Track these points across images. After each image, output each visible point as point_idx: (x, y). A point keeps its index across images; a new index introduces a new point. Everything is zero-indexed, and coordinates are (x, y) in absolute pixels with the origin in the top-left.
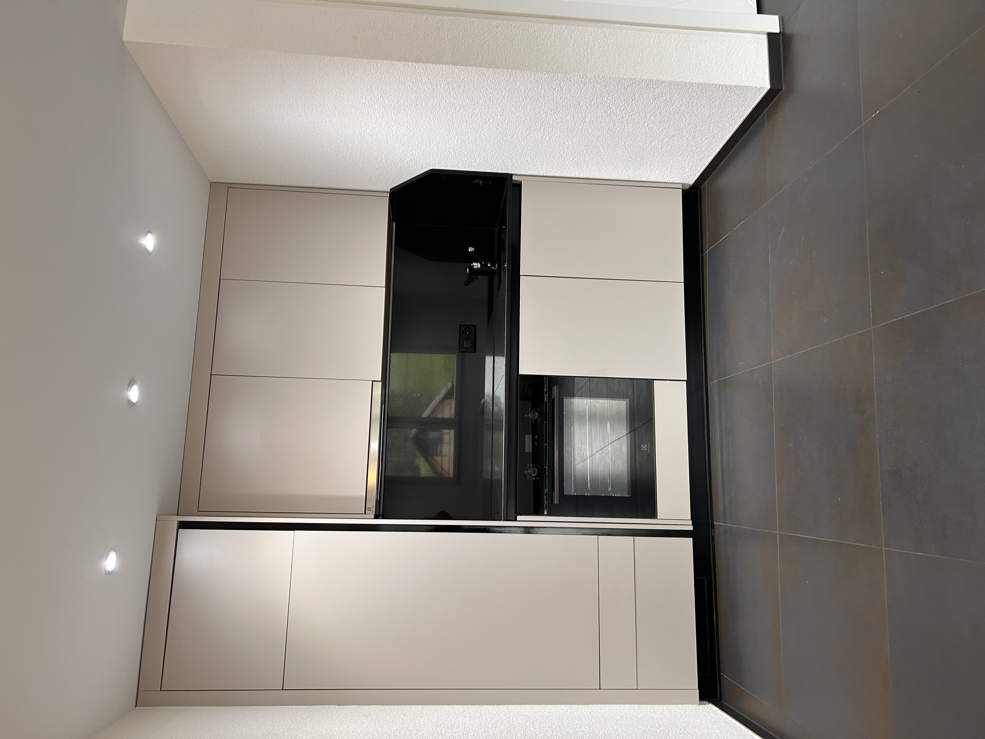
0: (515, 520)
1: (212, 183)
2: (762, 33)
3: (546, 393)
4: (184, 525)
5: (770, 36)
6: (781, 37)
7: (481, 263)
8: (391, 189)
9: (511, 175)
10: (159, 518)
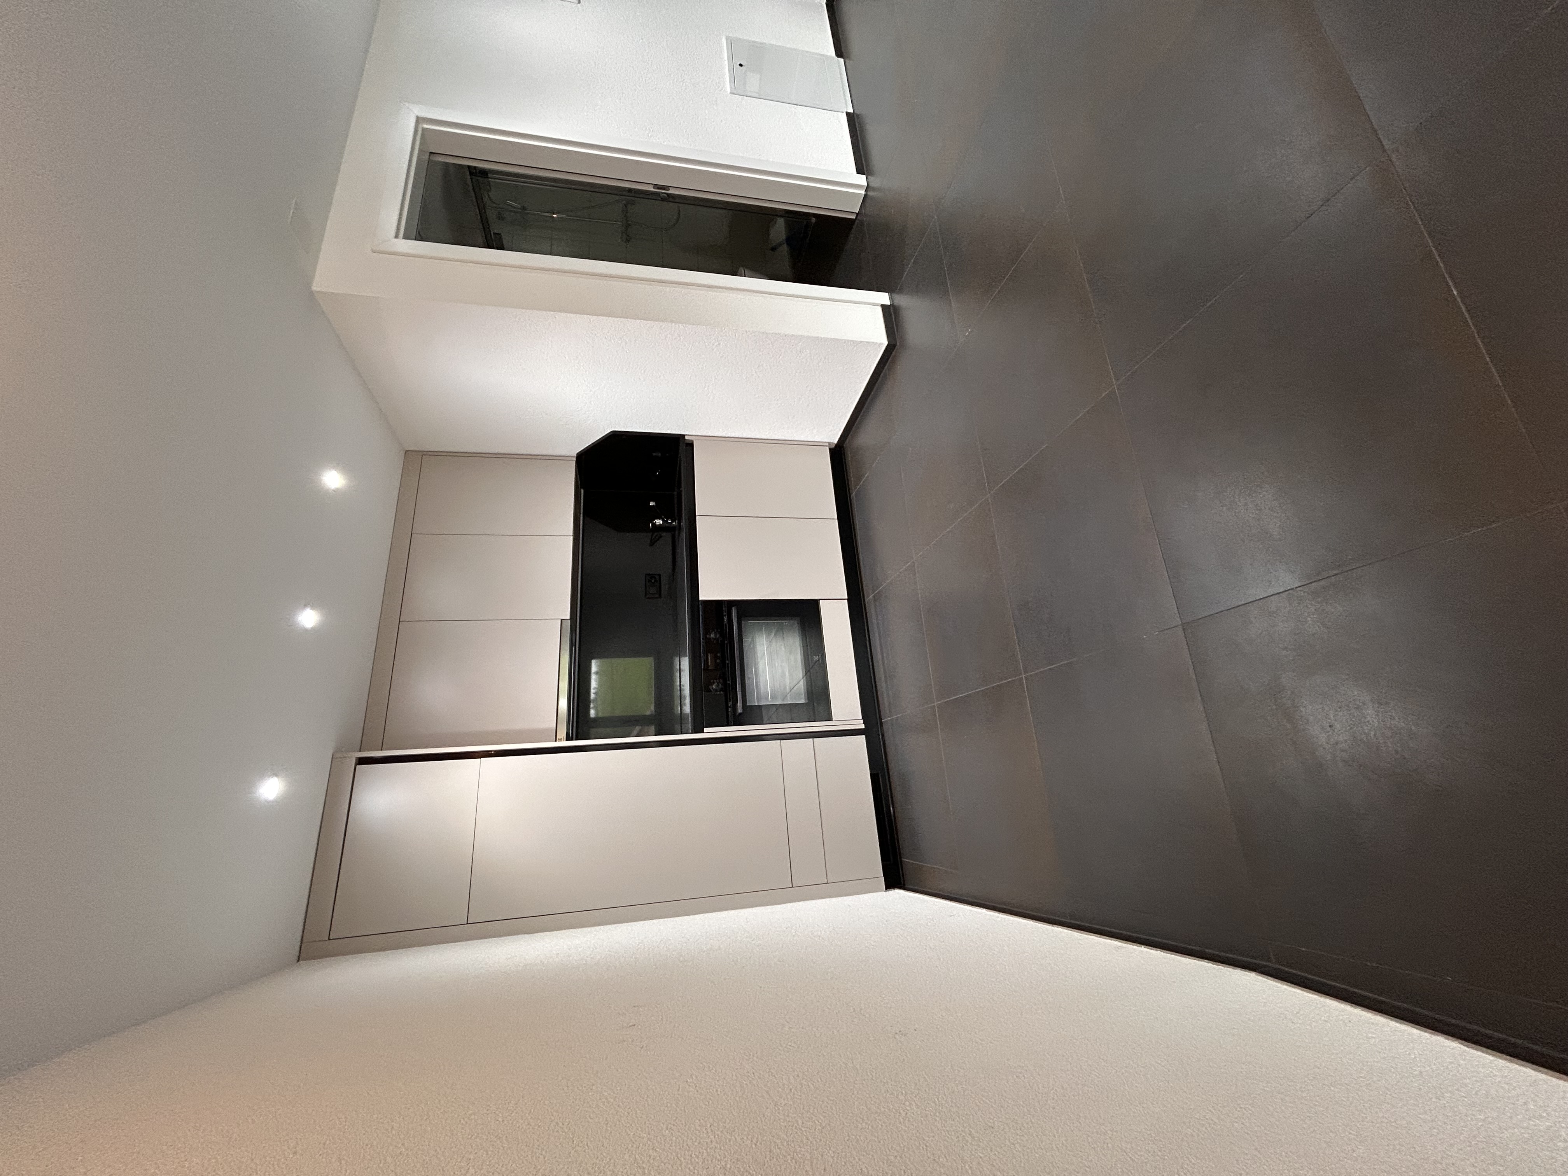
0: (702, 732)
1: (406, 452)
2: (877, 308)
3: (725, 615)
4: (362, 761)
5: (883, 307)
6: (892, 308)
7: (663, 520)
8: (577, 454)
9: (684, 436)
10: (338, 755)
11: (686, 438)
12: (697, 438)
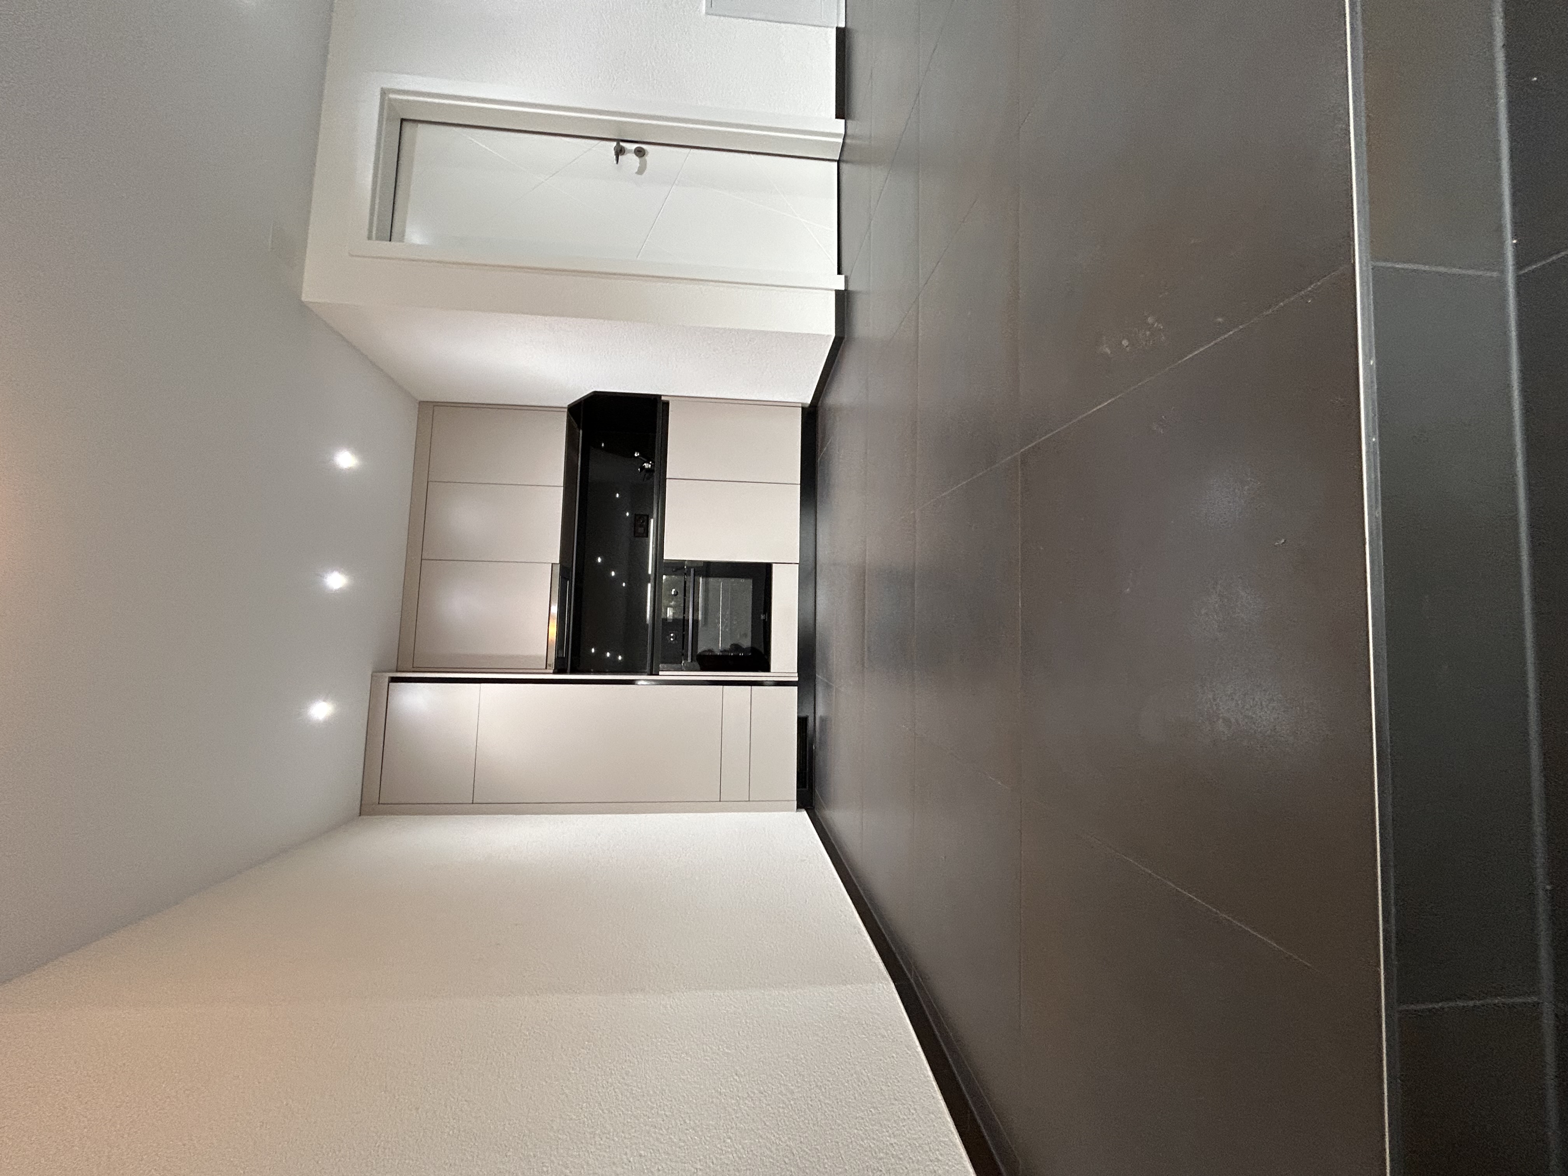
0: (658, 675)
1: (419, 402)
2: (831, 290)
4: (394, 680)
5: (837, 293)
6: (845, 295)
8: (569, 406)
9: (660, 396)
10: (375, 674)
11: (663, 398)
12: (672, 398)
